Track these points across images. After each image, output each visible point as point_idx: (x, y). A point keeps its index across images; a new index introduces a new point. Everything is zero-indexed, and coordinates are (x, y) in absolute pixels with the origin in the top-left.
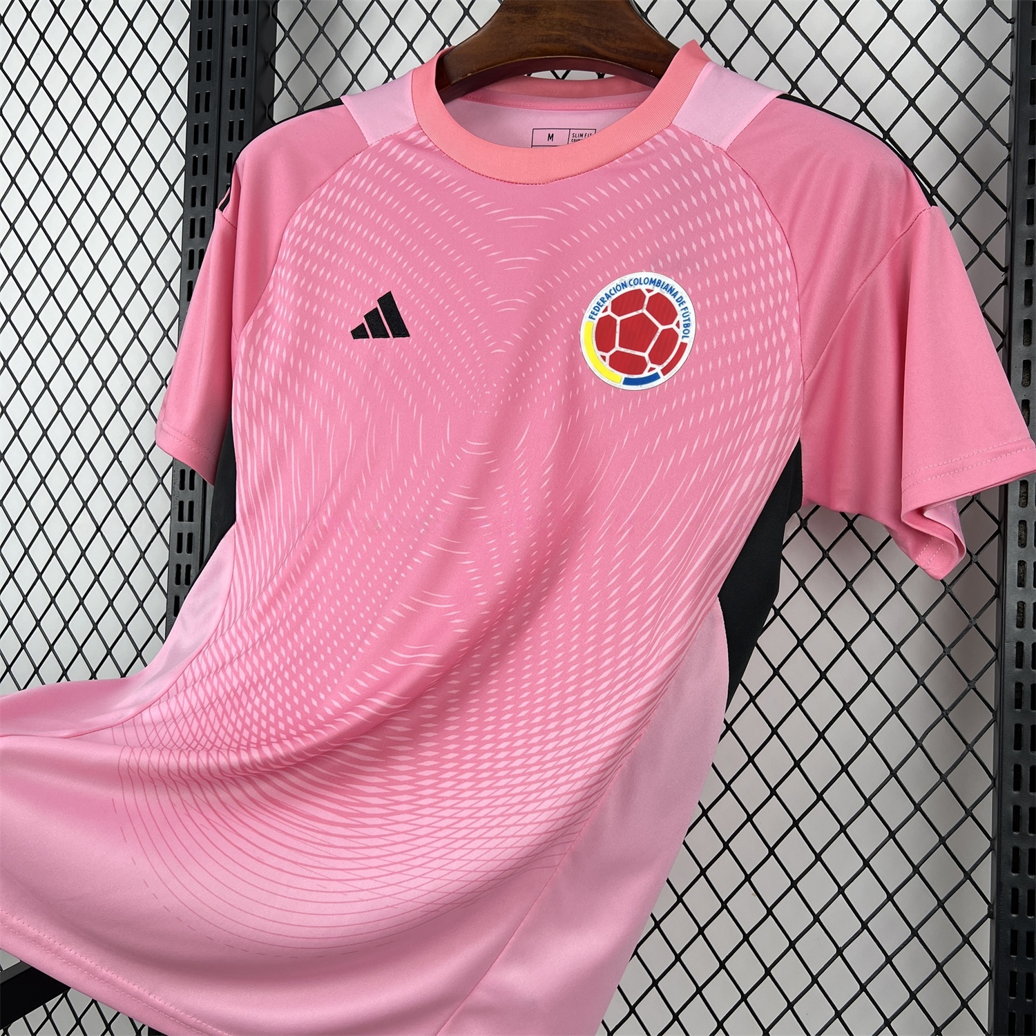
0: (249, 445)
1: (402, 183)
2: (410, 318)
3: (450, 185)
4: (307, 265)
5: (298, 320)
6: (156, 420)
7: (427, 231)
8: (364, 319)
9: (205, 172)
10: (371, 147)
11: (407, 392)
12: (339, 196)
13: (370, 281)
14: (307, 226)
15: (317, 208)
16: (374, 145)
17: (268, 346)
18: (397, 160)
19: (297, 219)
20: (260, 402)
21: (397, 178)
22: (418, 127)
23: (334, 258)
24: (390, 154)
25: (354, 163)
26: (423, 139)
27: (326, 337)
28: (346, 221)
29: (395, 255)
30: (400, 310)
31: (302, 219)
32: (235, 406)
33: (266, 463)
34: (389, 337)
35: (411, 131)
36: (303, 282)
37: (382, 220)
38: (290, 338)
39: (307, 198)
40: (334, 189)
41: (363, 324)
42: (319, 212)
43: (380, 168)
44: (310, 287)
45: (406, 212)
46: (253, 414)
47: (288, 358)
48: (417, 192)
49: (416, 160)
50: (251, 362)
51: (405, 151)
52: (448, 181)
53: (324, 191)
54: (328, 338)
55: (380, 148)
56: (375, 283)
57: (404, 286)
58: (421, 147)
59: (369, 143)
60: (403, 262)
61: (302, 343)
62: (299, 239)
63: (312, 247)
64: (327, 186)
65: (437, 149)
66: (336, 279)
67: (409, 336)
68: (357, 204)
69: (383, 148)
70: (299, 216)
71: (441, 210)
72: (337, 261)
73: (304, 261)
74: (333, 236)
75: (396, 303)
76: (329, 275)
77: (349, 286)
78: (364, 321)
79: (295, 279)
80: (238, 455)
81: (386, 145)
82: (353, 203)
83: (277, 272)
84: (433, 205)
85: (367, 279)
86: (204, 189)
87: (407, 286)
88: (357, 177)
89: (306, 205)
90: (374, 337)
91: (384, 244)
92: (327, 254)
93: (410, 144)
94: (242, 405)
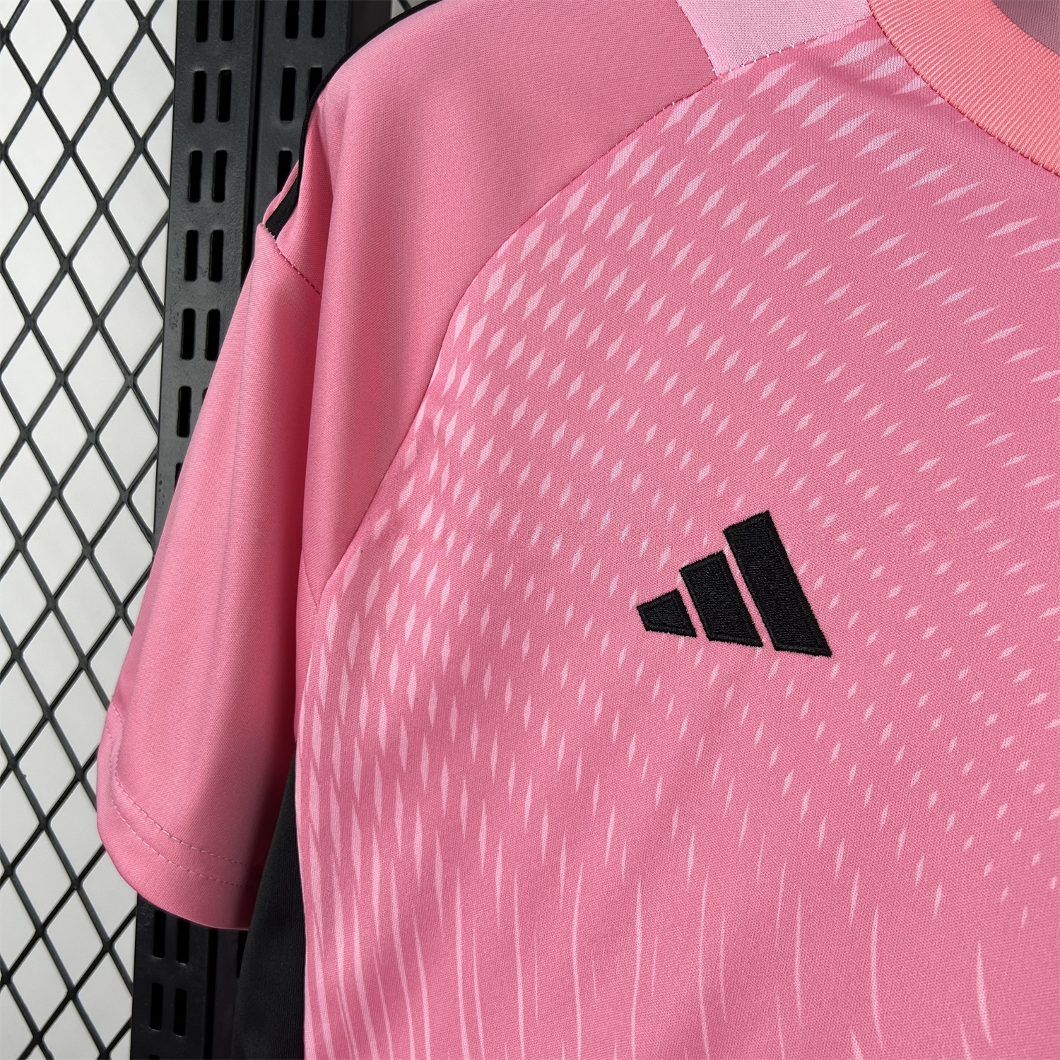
0: (339, 874)
1: (821, 194)
2: (835, 602)
3: (978, 213)
4: (519, 413)
5: (488, 565)
6: (105, 703)
7: (898, 346)
8: (679, 578)
9: (224, 115)
10: (724, 81)
11: (828, 832)
12: (619, 221)
13: (704, 473)
15: (554, 252)
16: (732, 76)
17: (400, 618)
18: (804, 125)
19: (495, 281)
21: (805, 180)
22: (873, 27)
23: (595, 396)
24: (784, 105)
25: (668, 125)
26: (892, 66)
27: (564, 611)
29: (786, 407)
30: (800, 571)
32: (306, 774)
33: (388, 938)
34: (761, 645)
35: (854, 38)
36: (505, 463)
37: (751, 302)
38: (463, 611)
39: (525, 220)
40: (607, 197)
41: (676, 592)
43: (751, 146)
44: (524, 475)
45: (828, 285)
47: (456, 660)
48: (866, 227)
49: (871, 129)
50: (352, 662)
51: (836, 100)
52: (972, 201)
53: (575, 201)
54: (569, 614)
55: (751, 89)
56: (717, 482)
57: (816, 503)
58: (884, 90)
59: (718, 68)
60: (812, 430)
61: (496, 626)
62: (497, 340)
63: (536, 364)
65: (939, 101)
66: (598, 457)
67: (828, 653)
68: (673, 248)
69: (761, 88)
70: (500, 273)
71: (946, 287)
72: (603, 405)
73: (512, 403)
74: (594, 336)
75: (788, 550)
76: (578, 444)
78: (679, 583)
79: (486, 452)
80: (311, 902)
81: (772, 79)
82: (662, 243)
83: (428, 424)
84: (922, 270)
85: (694, 467)
86: (221, 158)
87: (824, 504)
88: (676, 169)
90: (711, 638)
91: (752, 371)
92: (576, 386)
93: (850, 78)
94: (325, 774)
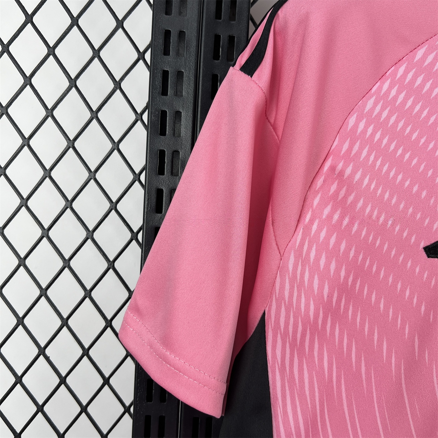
4: (378, 163)
5: (364, 233)
12: (419, 80)
14: (380, 114)
19: (370, 104)
20: (306, 331)
23: (407, 156)
27: (391, 251)
28: (425, 113)
31: (375, 104)
32: (275, 336)
36: (373, 186)
38: (352, 254)
40: (414, 70)
42: (396, 98)
46: (297, 345)
50: (298, 281)
54: (393, 253)
62: (370, 130)
63: (385, 141)
64: (405, 65)
66: (408, 183)
70: (372, 100)
73: (376, 159)
77: (424, 194)
82: (436, 92)
89: (380, 88)
92: (400, 152)
